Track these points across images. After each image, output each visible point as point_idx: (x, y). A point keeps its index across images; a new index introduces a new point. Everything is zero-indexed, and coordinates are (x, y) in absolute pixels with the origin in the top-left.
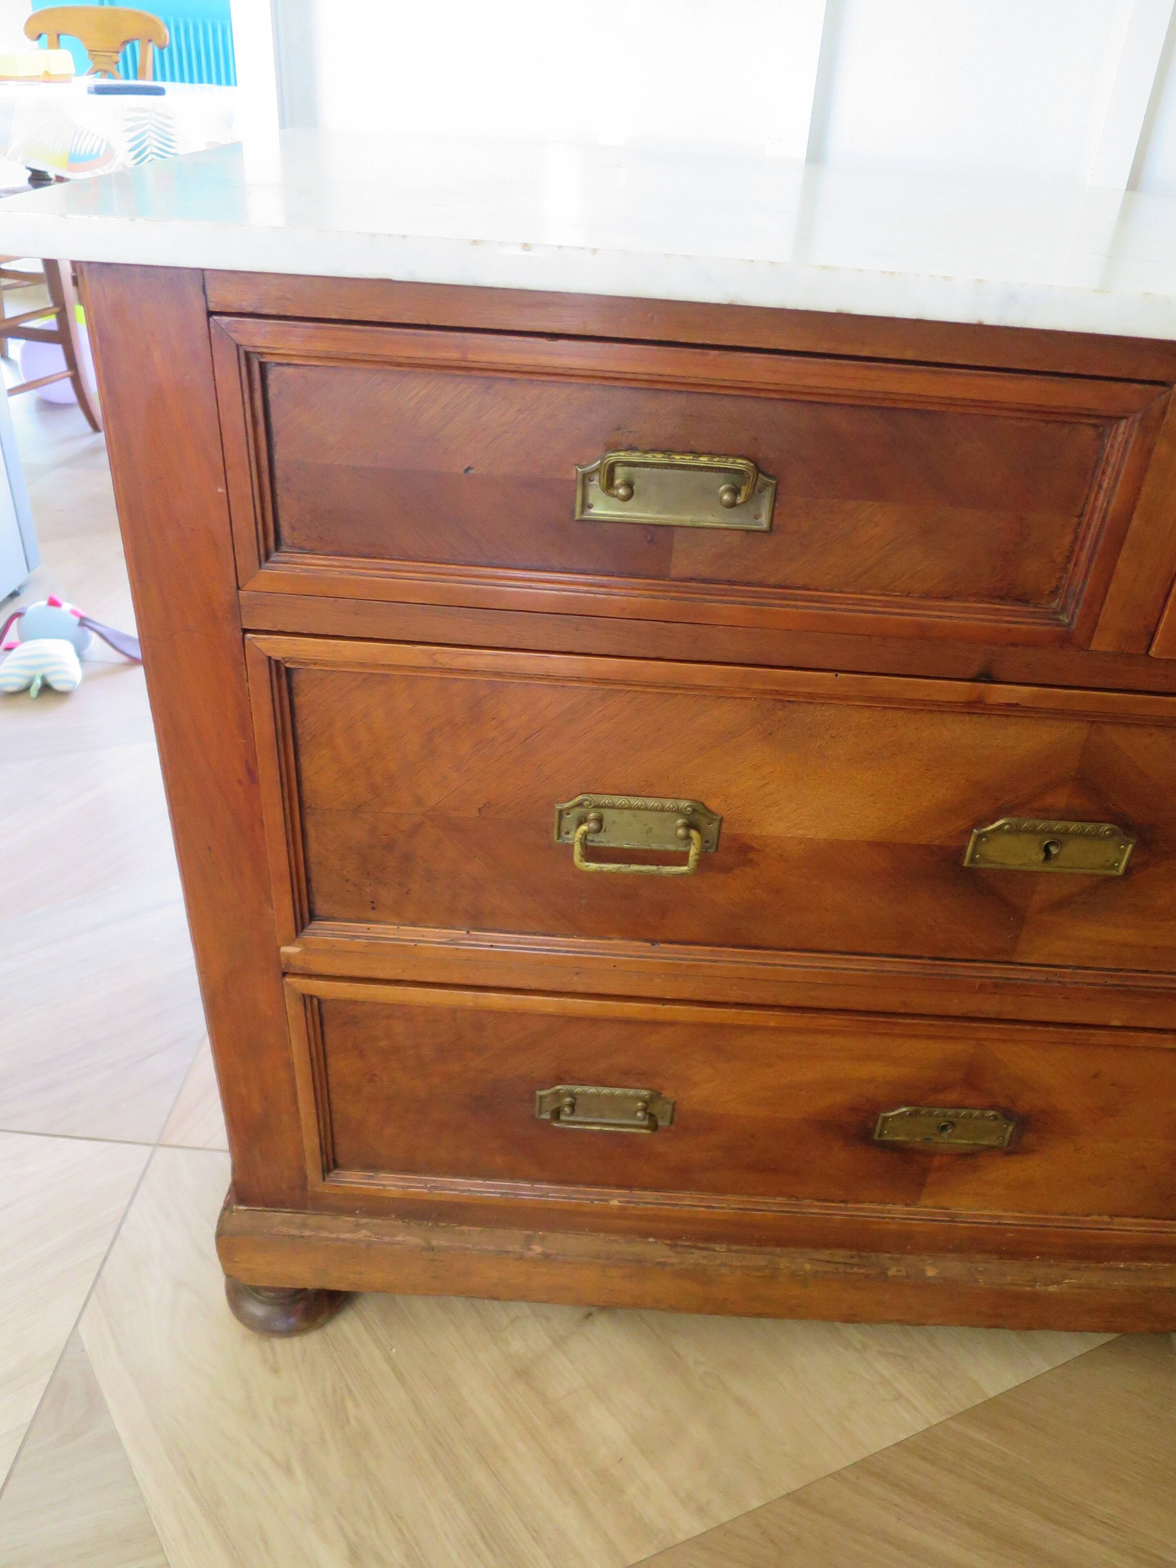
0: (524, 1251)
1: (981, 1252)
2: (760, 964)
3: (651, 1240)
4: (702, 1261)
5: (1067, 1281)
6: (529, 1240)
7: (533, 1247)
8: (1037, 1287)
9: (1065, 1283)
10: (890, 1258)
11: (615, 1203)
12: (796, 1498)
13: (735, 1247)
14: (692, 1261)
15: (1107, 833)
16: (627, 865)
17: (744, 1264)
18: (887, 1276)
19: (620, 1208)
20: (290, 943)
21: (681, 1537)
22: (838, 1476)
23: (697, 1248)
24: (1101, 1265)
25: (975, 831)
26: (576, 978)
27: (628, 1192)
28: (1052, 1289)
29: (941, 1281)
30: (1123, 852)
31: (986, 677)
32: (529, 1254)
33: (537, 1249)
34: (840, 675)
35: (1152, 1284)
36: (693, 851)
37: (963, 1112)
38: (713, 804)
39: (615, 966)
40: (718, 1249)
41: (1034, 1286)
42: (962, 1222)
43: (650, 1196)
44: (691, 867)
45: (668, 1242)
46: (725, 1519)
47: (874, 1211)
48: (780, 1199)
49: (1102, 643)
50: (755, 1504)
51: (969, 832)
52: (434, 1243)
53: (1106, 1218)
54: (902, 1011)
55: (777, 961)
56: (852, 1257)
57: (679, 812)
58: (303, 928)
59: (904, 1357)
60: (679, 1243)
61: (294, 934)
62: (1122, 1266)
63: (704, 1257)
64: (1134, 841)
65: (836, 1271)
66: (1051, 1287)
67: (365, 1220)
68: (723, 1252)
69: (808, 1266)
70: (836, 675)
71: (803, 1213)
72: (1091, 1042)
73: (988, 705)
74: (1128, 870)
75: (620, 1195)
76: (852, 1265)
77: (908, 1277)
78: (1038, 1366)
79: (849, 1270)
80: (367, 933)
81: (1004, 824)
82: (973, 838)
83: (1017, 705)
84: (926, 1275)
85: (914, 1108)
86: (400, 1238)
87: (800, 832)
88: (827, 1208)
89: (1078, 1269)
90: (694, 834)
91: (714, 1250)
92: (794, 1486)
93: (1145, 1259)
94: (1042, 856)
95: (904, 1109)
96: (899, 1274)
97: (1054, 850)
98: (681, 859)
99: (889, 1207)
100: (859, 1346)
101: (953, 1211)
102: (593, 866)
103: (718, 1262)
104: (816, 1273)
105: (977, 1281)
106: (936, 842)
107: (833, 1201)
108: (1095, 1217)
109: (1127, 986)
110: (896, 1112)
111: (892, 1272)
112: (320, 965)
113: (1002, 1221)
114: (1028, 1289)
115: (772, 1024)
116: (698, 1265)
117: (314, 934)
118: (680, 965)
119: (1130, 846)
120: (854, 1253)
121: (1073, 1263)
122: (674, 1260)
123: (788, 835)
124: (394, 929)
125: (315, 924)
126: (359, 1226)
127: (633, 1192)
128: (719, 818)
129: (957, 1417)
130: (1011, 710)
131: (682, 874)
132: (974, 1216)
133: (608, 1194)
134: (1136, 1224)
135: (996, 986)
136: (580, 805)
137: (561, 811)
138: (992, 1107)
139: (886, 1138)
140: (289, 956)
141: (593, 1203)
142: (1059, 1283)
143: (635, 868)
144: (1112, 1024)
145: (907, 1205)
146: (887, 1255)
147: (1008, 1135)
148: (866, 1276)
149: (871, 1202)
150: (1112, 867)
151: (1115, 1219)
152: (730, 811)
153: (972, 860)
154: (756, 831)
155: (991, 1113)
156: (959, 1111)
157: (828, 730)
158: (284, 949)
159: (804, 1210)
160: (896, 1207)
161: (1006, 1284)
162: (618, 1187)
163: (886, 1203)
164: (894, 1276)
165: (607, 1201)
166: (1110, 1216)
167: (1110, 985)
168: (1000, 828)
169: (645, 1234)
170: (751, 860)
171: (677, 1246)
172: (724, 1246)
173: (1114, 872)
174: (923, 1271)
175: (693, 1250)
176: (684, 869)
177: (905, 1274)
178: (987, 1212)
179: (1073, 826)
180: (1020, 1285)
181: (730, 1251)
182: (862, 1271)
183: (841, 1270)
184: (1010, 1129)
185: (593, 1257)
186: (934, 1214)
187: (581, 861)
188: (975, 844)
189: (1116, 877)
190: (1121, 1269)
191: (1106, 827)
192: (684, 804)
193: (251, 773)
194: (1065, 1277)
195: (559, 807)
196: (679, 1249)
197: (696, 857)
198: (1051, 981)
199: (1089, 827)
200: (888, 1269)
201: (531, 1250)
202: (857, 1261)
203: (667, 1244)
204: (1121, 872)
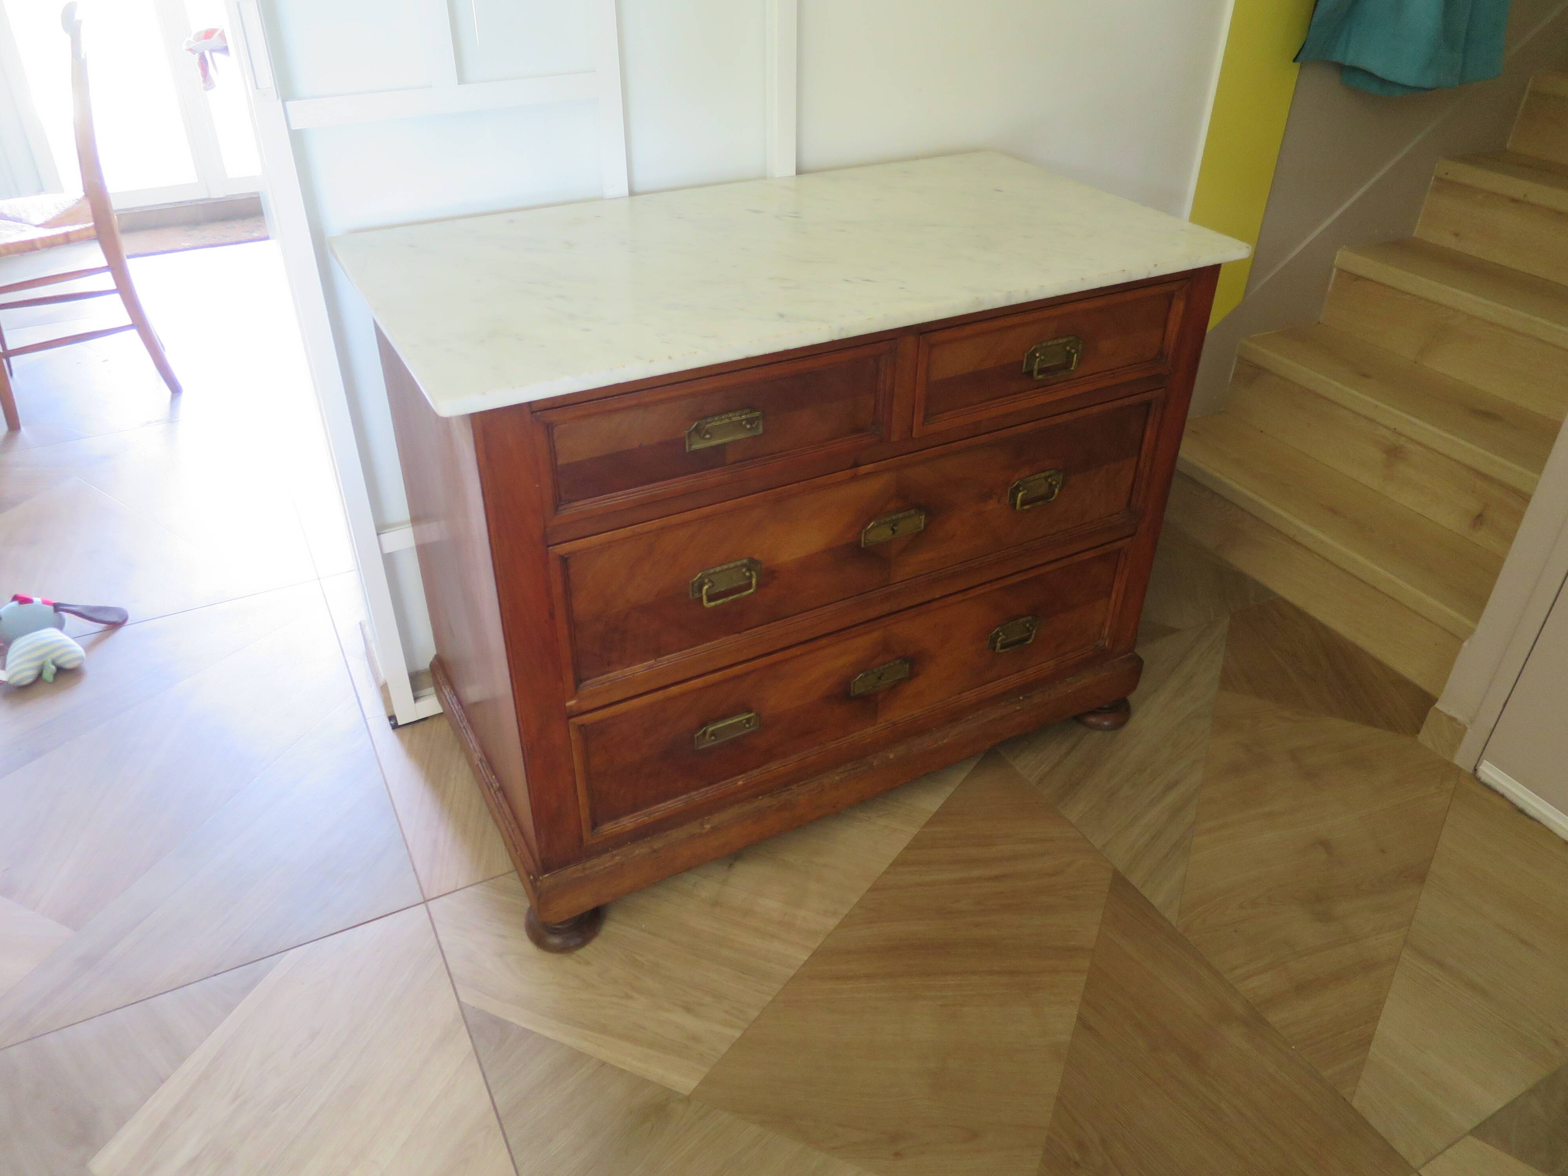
0: (701, 831)
1: (910, 737)
2: (787, 625)
3: (760, 797)
4: (787, 798)
5: (950, 735)
6: (702, 825)
7: (705, 826)
8: (938, 743)
10: (872, 758)
11: (741, 783)
12: (874, 889)
13: (801, 783)
14: (783, 799)
15: (913, 513)
16: (727, 598)
17: (808, 791)
18: (874, 767)
19: (744, 784)
20: (571, 698)
21: (831, 928)
22: (886, 872)
23: (783, 792)
24: (962, 721)
25: (863, 531)
26: (709, 664)
27: (745, 774)
29: (897, 759)
30: (921, 520)
31: (856, 465)
32: (704, 831)
33: (708, 826)
35: (985, 720)
36: (754, 581)
37: (886, 666)
38: (756, 556)
40: (793, 788)
42: (898, 724)
43: (755, 772)
44: (754, 589)
45: (769, 794)
46: (847, 912)
47: (858, 735)
48: (816, 747)
49: (894, 438)
50: (856, 900)
51: (860, 533)
52: (655, 847)
53: (958, 696)
54: (850, 625)
55: (794, 622)
56: (855, 765)
57: (743, 565)
58: (578, 688)
60: (774, 793)
61: (574, 693)
62: (971, 717)
63: (788, 795)
64: (924, 513)
65: (849, 774)
66: (944, 741)
67: (615, 852)
68: (796, 788)
69: (837, 778)
70: (799, 483)
71: (827, 750)
72: (930, 609)
73: (857, 476)
74: (926, 526)
75: (742, 778)
76: (856, 769)
77: (883, 763)
78: (949, 790)
79: (855, 772)
80: (608, 679)
81: (874, 524)
82: (863, 535)
83: (869, 473)
84: (890, 759)
85: (866, 672)
86: (637, 852)
87: (795, 556)
88: (837, 743)
89: (953, 727)
90: (752, 573)
91: (792, 789)
92: (869, 886)
93: (980, 710)
94: (891, 532)
95: (861, 675)
96: (878, 763)
97: (895, 528)
98: (749, 586)
99: (865, 730)
101: (893, 720)
102: (713, 604)
103: (795, 794)
104: (841, 780)
105: (912, 752)
106: (848, 541)
107: (840, 738)
108: (953, 697)
109: (937, 578)
110: (858, 677)
112: (586, 705)
113: (915, 716)
115: (799, 653)
116: (786, 800)
117: (583, 689)
119: (924, 516)
120: (855, 762)
121: (950, 725)
122: (774, 803)
123: (790, 559)
124: (621, 672)
125: (584, 684)
126: (613, 856)
127: (747, 774)
128: (760, 562)
129: (924, 827)
130: (868, 475)
131: (752, 593)
132: (902, 719)
133: (736, 780)
134: (971, 693)
135: (886, 598)
138: (898, 658)
139: (856, 694)
140: (571, 707)
141: (730, 788)
142: (947, 737)
143: (731, 598)
144: (936, 597)
145: (873, 726)
146: (870, 757)
147: (907, 670)
148: (864, 771)
149: (856, 731)
150: (919, 527)
151: (962, 694)
152: (766, 557)
153: (865, 544)
154: (776, 562)
155: (898, 661)
156: (884, 666)
157: (798, 507)
158: (568, 704)
160: (868, 729)
161: (925, 748)
162: (739, 774)
163: (863, 729)
164: (876, 765)
165: (736, 783)
168: (873, 526)
169: (756, 796)
170: (776, 577)
171: (773, 795)
172: (795, 785)
173: (920, 529)
174: (888, 757)
175: (782, 794)
176: (751, 591)
177: (880, 762)
178: (908, 714)
179: (900, 515)
181: (798, 786)
182: (861, 769)
183: (852, 773)
184: (908, 665)
185: (734, 819)
186: (885, 725)
187: (707, 603)
188: (865, 536)
189: (921, 531)
190: (971, 719)
191: (913, 511)
192: (745, 561)
193: (552, 615)
194: (949, 733)
195: (691, 582)
196: (775, 796)
197: (756, 583)
198: (907, 588)
199: (906, 513)
200: (873, 763)
201: (705, 829)
202: (857, 765)
203: (769, 796)
204: (922, 528)
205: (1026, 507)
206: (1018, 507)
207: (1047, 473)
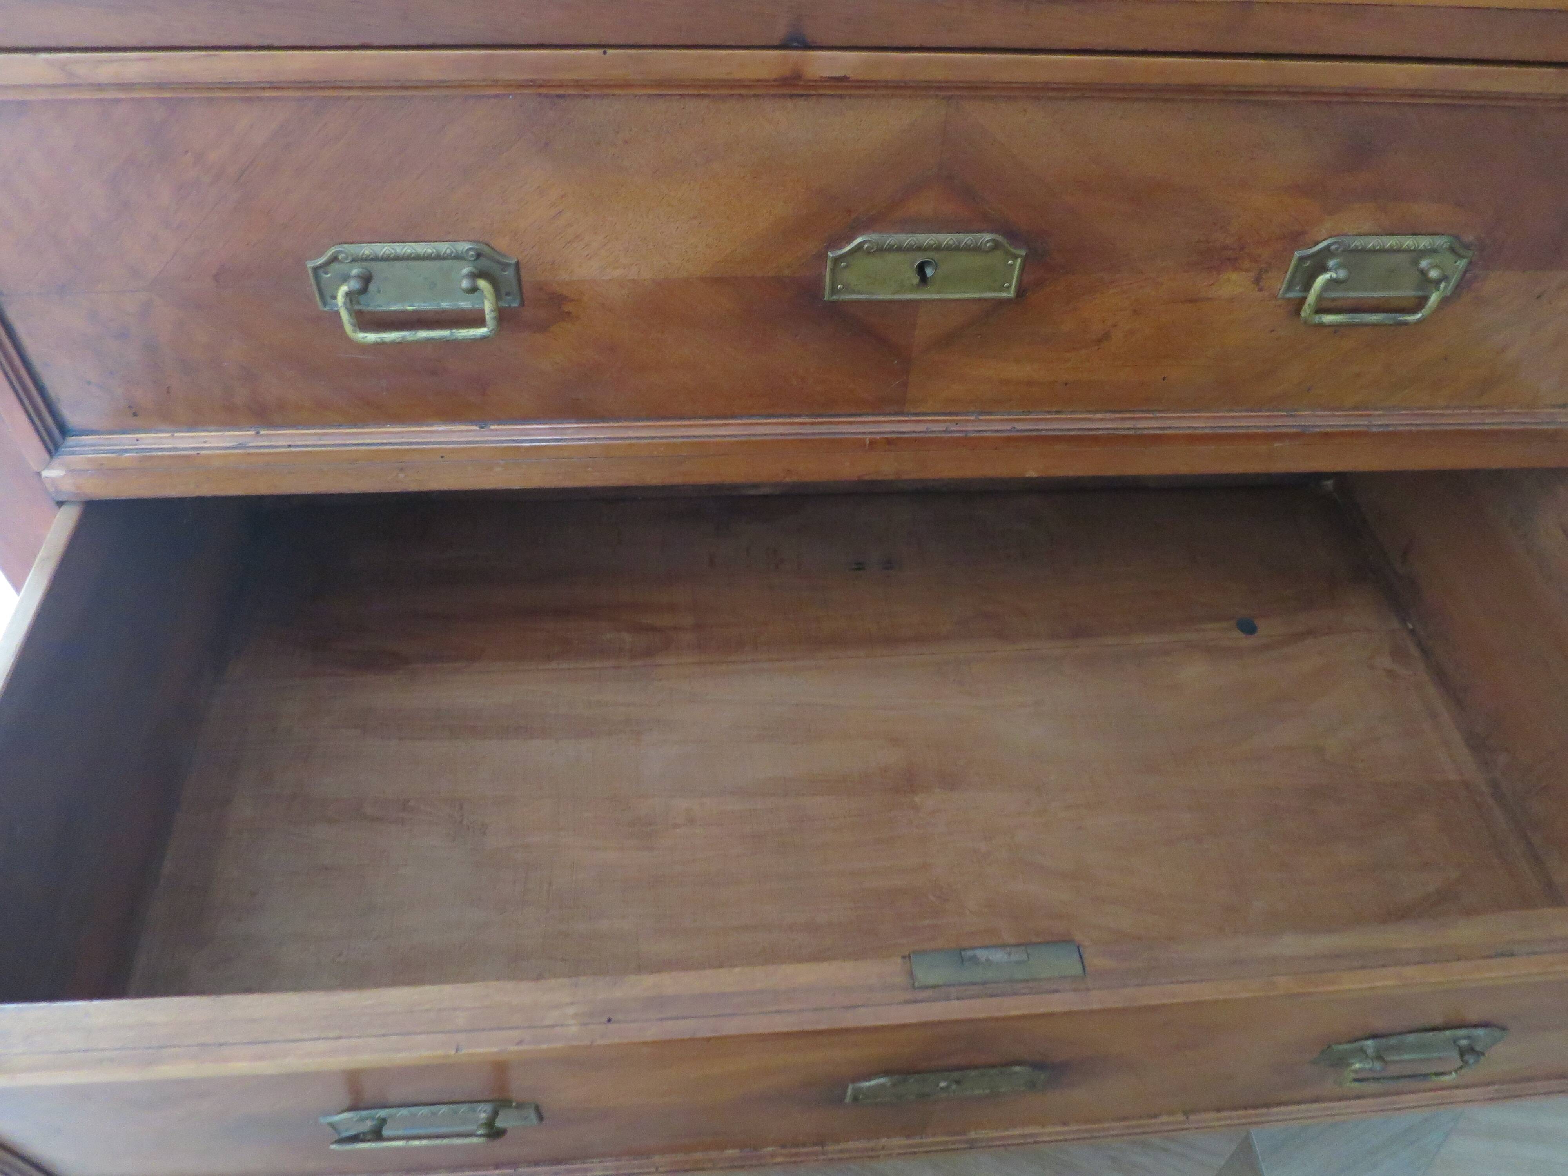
2: (610, 439)
15: (988, 245)
16: (413, 332)
20: (47, 466)
25: (830, 254)
26: (401, 475)
30: (1011, 267)
31: (799, 41)
34: (610, 52)
36: (488, 307)
38: (502, 243)
39: (442, 457)
44: (491, 328)
51: (821, 257)
55: (631, 433)
57: (460, 257)
58: (57, 447)
61: (46, 456)
64: (1023, 253)
70: (605, 53)
73: (810, 81)
74: (1021, 292)
80: (136, 445)
81: (863, 243)
82: (829, 263)
83: (844, 79)
87: (618, 273)
90: (482, 284)
94: (916, 280)
97: (929, 272)
98: (476, 318)
102: (371, 337)
106: (787, 272)
109: (1038, 430)
117: (73, 453)
118: (519, 447)
119: (1019, 260)
123: (603, 278)
124: (167, 438)
125: (71, 440)
128: (513, 261)
130: (839, 86)
131: (483, 338)
135: (889, 442)
136: (334, 259)
137: (315, 269)
140: (53, 480)
143: (423, 334)
150: (1002, 288)
152: (526, 253)
153: (834, 291)
154: (564, 276)
157: (618, 133)
158: (45, 474)
167: (1018, 431)
168: (859, 247)
170: (569, 313)
173: (1005, 295)
176: (483, 330)
179: (947, 239)
187: (355, 332)
188: (833, 271)
189: (1008, 301)
191: (988, 237)
192: (463, 247)
195: (310, 264)
197: (493, 314)
198: (952, 432)
199: (966, 238)
204: (1011, 294)
205: (1328, 318)
206: (1306, 311)
207: (1423, 242)
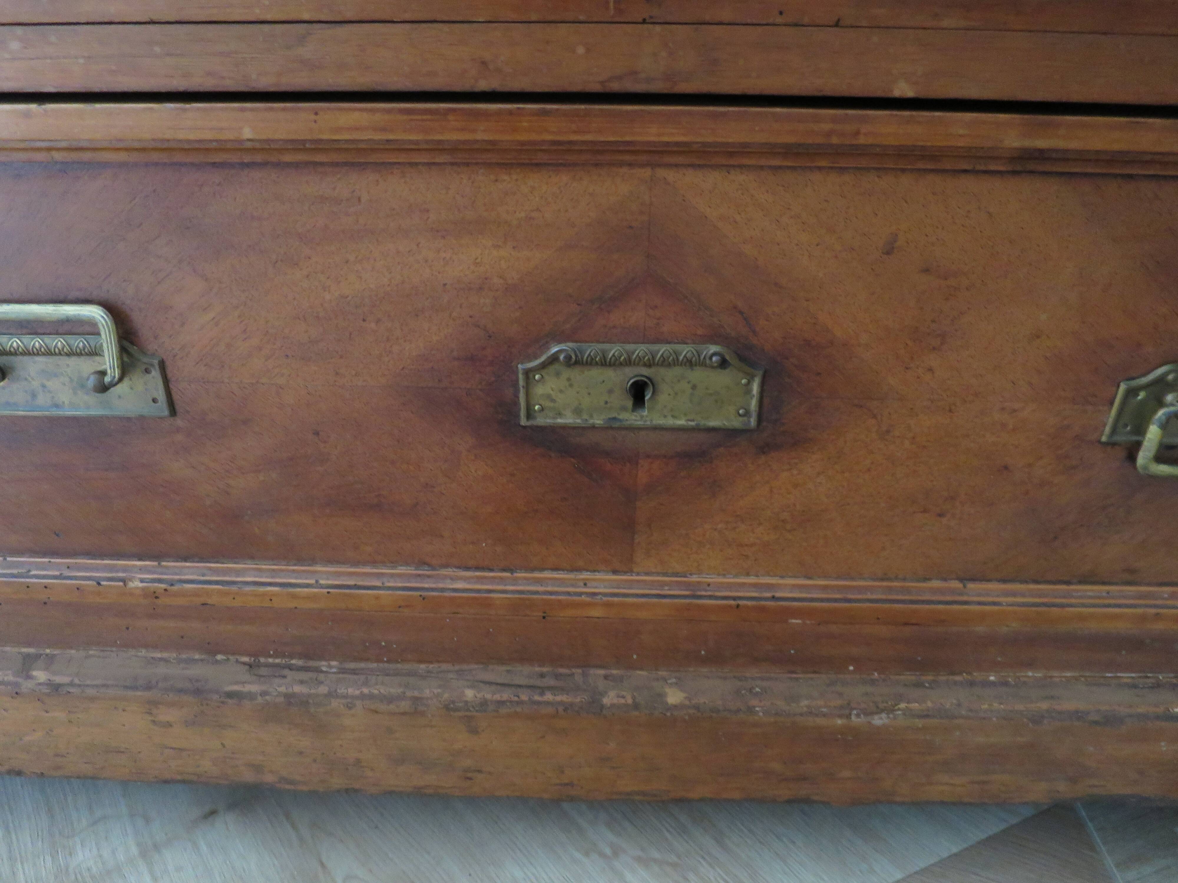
0: (20, 680)
1: (756, 661)
3: (219, 657)
4: (297, 689)
5: (903, 705)
7: (35, 673)
8: (853, 718)
9: (899, 709)
10: (606, 677)
11: (136, 583)
13: (352, 665)
14: (283, 689)
17: (366, 691)
18: (602, 707)
23: (290, 668)
24: (958, 678)
27: (156, 563)
28: (878, 721)
29: (691, 711)
32: (27, 685)
33: (41, 675)
35: (1044, 705)
37: (662, 349)
40: (324, 669)
41: (849, 716)
42: (710, 597)
45: (246, 659)
47: (562, 582)
48: (401, 570)
53: (956, 584)
54: (483, 85)
56: (542, 676)
59: (674, 865)
60: (262, 660)
62: (992, 678)
63: (302, 682)
65: (516, 699)
66: (876, 717)
68: (334, 673)
69: (470, 694)
71: (443, 590)
72: (862, 140)
75: (141, 569)
76: (542, 690)
77: (636, 706)
79: (537, 698)
84: (667, 703)
85: (571, 344)
88: (479, 579)
89: (919, 685)
91: (318, 670)
93: (1031, 664)
95: (555, 351)
96: (622, 701)
99: (585, 575)
100: (608, 851)
101: (694, 578)
103: (323, 689)
104: (484, 703)
105: (751, 710)
107: (491, 570)
108: (936, 584)
110: (544, 360)
111: (610, 699)
113: (778, 595)
114: (839, 722)
116: (293, 695)
120: (545, 670)
121: (909, 677)
122: (254, 688)
127: (164, 563)
132: (730, 586)
133: (125, 569)
134: (1007, 594)
138: (712, 338)
139: (541, 421)
141: (99, 584)
142: (891, 710)
144: (897, 93)
145: (615, 572)
146: (602, 672)
147: (754, 404)
148: (567, 707)
149: (556, 569)
151: (971, 586)
156: (655, 347)
159: (441, 585)
160: (598, 576)
161: (801, 715)
163: (579, 570)
164: (613, 705)
165: (123, 580)
166: (961, 580)
171: (259, 665)
172: (334, 663)
174: (662, 696)
175: (286, 672)
177: (630, 701)
178: (752, 580)
180: (824, 715)
182: (559, 698)
183: (524, 697)
184: (755, 388)
185: (126, 687)
186: (662, 585)
190: (993, 683)
194: (900, 698)
196: (263, 671)
200: (603, 694)
201: (29, 677)
202: (551, 682)
203: (244, 664)
